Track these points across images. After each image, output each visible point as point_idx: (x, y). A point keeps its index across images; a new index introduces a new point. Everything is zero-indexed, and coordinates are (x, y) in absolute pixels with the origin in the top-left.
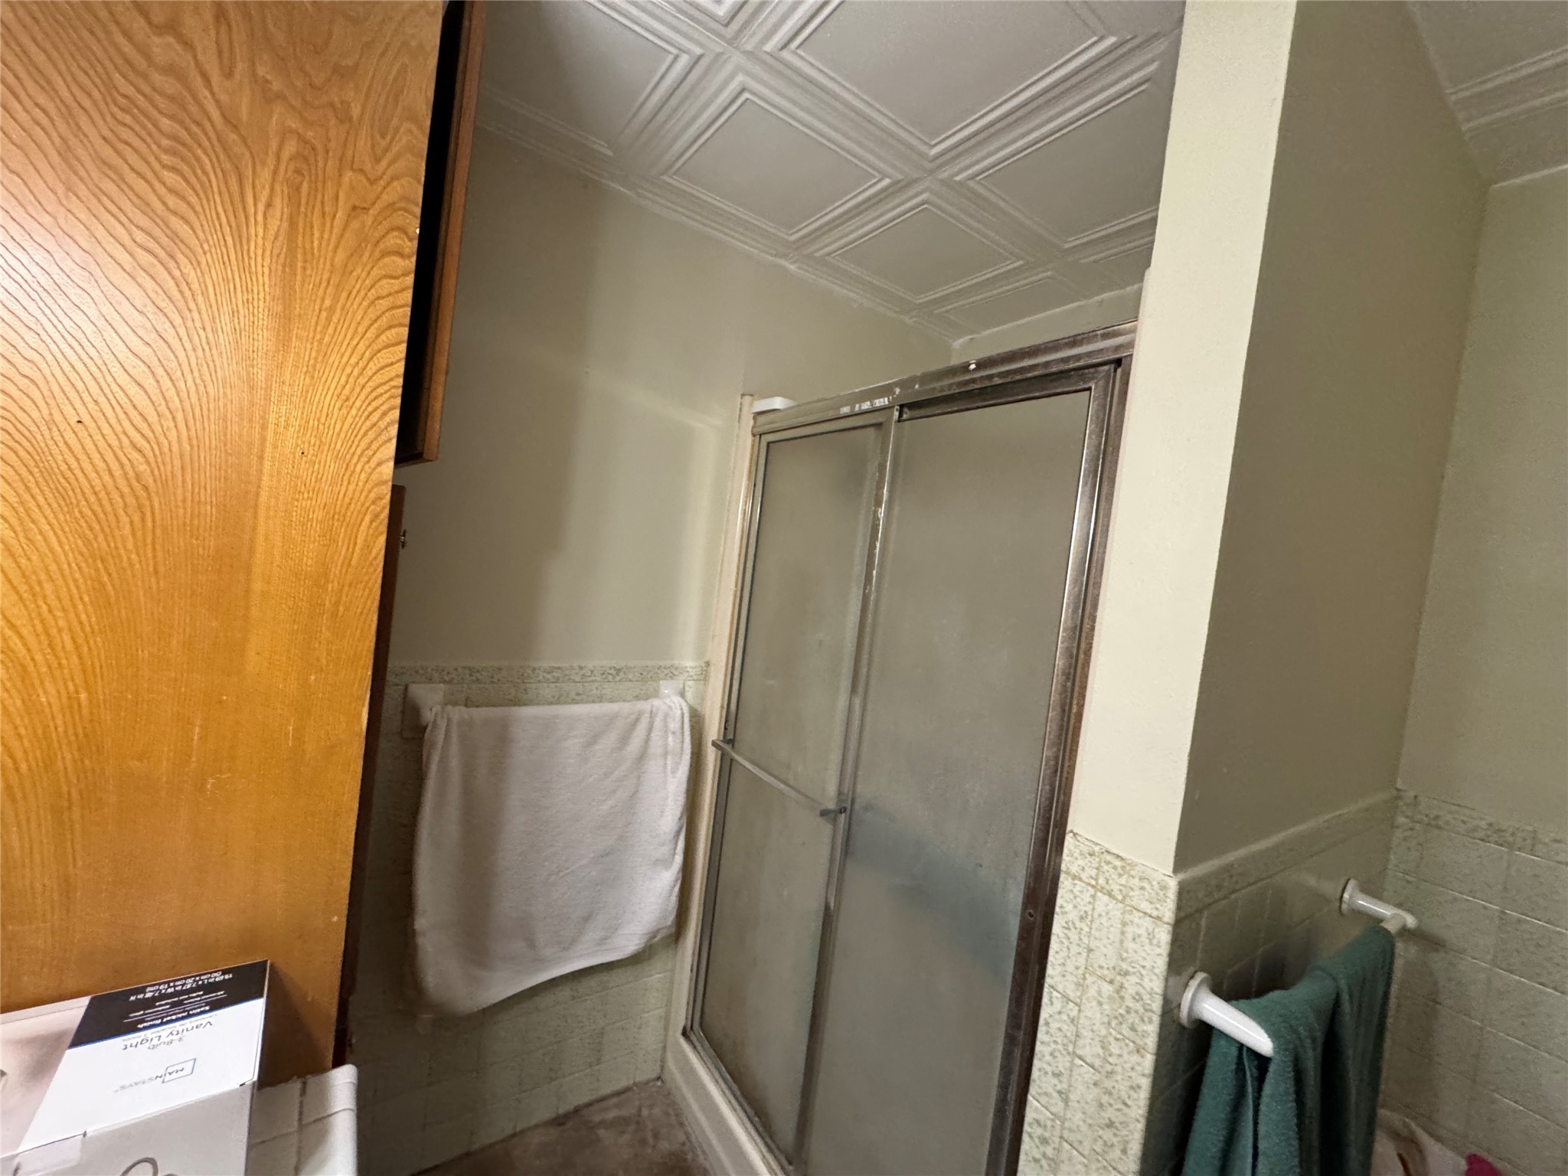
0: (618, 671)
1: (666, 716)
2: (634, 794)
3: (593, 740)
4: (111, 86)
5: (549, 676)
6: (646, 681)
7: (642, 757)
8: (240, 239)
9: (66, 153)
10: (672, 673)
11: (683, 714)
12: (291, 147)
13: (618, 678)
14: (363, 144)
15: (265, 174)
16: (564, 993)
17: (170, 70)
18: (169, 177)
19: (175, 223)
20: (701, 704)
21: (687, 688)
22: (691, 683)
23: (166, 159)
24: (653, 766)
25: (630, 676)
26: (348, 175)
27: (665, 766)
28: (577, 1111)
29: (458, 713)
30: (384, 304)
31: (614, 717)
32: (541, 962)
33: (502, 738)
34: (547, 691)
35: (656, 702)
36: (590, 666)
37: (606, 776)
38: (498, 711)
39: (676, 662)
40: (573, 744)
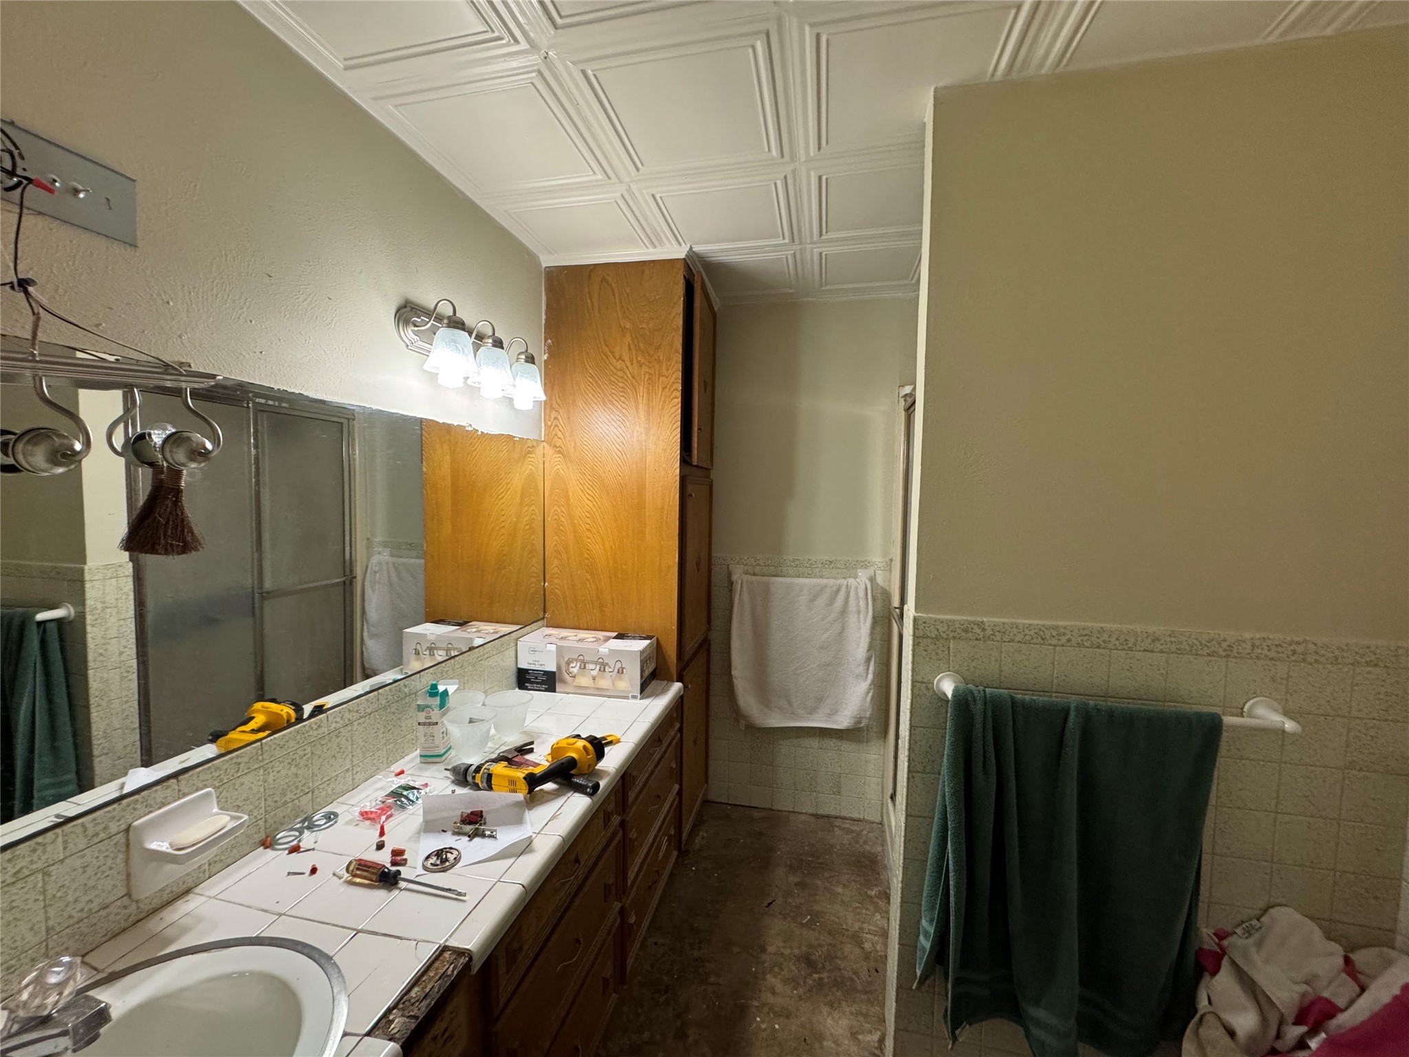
0: (831, 562)
1: (857, 588)
2: (841, 632)
3: (813, 599)
4: (610, 380)
5: (792, 564)
6: (850, 569)
7: (844, 611)
8: (637, 412)
9: (604, 402)
10: (865, 566)
11: (866, 588)
12: (647, 376)
13: (831, 567)
14: (664, 366)
15: (641, 388)
16: (814, 743)
17: (621, 370)
18: (622, 399)
19: (624, 411)
20: (890, 585)
21: (877, 575)
22: (880, 572)
23: (621, 394)
24: (852, 619)
25: (838, 566)
26: (661, 378)
27: (859, 618)
28: (828, 817)
29: (745, 578)
30: (673, 416)
31: (825, 587)
32: (795, 716)
33: (767, 592)
34: (791, 571)
35: (851, 580)
36: (814, 559)
37: (823, 619)
38: (765, 579)
39: (869, 558)
40: (803, 599)
